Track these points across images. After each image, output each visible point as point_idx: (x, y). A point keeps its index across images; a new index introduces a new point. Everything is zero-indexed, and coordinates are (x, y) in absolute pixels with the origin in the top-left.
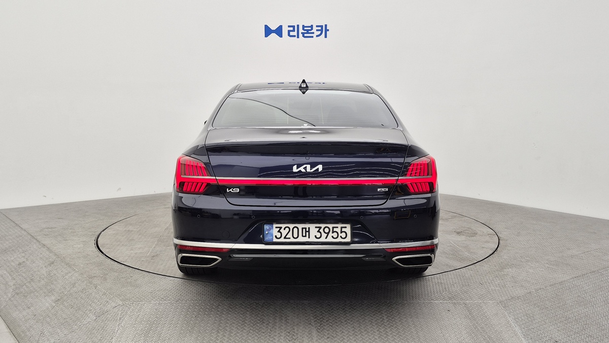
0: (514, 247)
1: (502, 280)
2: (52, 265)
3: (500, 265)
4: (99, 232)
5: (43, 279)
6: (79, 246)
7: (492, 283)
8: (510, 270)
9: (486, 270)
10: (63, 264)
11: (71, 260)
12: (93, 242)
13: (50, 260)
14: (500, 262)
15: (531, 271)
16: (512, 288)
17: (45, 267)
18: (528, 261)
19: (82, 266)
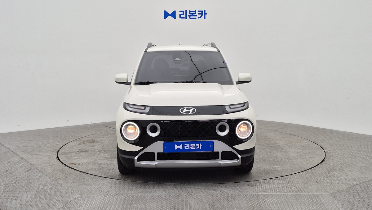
0: (335, 158)
1: (330, 179)
2: (30, 171)
3: (328, 169)
5: (24, 181)
7: (324, 181)
8: (335, 172)
9: (319, 173)
10: (37, 170)
11: (42, 168)
12: (55, 155)
13: (29, 168)
14: (327, 168)
15: (349, 173)
16: (337, 185)
17: (25, 172)
18: (346, 167)
19: (50, 171)
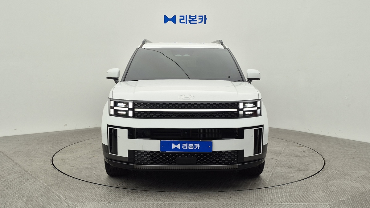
2: (23, 177)
4: (54, 154)
6: (41, 164)
9: (317, 182)
12: (50, 161)
13: (22, 173)
19: (43, 177)
